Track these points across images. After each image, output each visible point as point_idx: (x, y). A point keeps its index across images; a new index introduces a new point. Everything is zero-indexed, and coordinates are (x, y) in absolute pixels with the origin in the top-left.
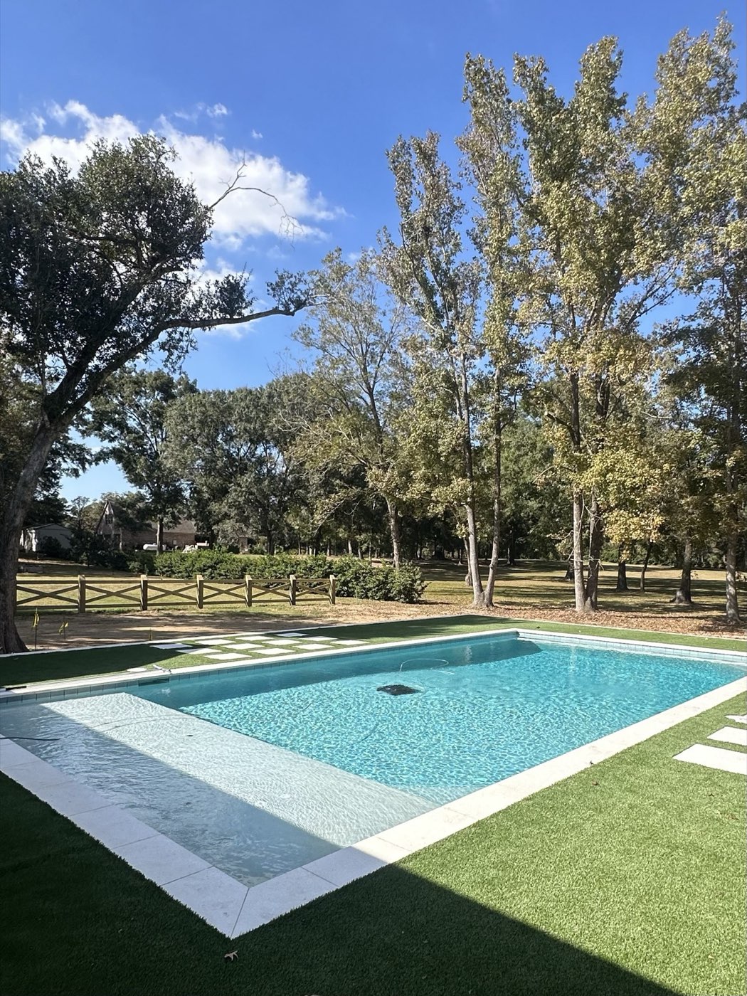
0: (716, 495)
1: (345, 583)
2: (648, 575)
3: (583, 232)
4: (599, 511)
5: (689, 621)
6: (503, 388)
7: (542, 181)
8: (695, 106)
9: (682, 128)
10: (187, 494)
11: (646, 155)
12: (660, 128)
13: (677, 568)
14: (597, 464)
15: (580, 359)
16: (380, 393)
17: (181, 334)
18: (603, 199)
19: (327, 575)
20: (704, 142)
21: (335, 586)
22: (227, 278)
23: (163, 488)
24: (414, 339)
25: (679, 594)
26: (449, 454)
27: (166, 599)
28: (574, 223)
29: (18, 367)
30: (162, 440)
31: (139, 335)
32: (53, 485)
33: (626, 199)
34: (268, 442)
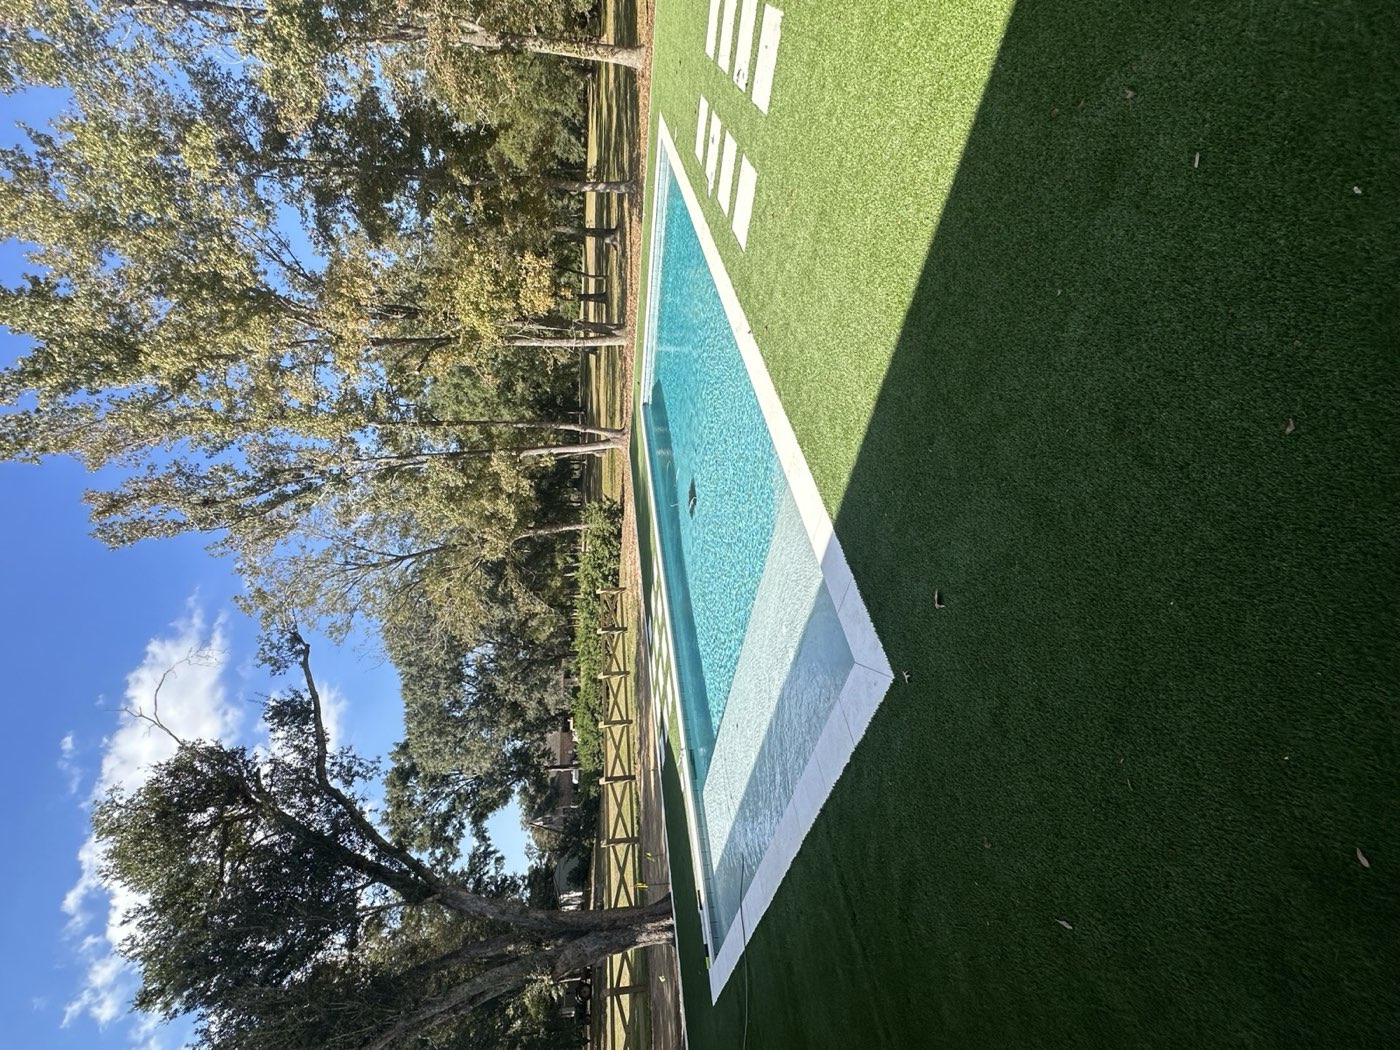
0: (502, 198)
1: (605, 578)
2: (592, 272)
3: (204, 329)
4: (523, 319)
5: (634, 231)
6: (391, 418)
7: (140, 374)
8: (38, 197)
9: (68, 214)
10: (518, 744)
11: (105, 256)
12: (68, 239)
13: (584, 243)
14: (471, 320)
15: (354, 336)
16: (401, 548)
17: (333, 764)
18: (163, 306)
19: (597, 597)
20: (86, 188)
21: (608, 589)
22: (266, 719)
23: (514, 768)
24: (338, 513)
25: (608, 241)
26: (465, 474)
27: (624, 758)
28: (192, 338)
29: (385, 932)
30: (461, 773)
31: (334, 810)
32: (513, 882)
33: (162, 279)
34: (460, 664)
